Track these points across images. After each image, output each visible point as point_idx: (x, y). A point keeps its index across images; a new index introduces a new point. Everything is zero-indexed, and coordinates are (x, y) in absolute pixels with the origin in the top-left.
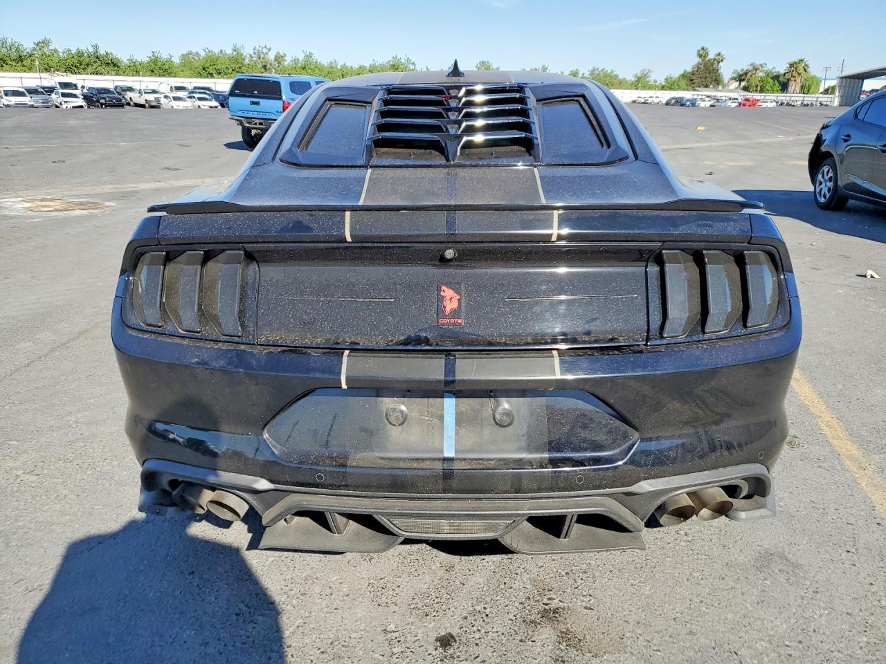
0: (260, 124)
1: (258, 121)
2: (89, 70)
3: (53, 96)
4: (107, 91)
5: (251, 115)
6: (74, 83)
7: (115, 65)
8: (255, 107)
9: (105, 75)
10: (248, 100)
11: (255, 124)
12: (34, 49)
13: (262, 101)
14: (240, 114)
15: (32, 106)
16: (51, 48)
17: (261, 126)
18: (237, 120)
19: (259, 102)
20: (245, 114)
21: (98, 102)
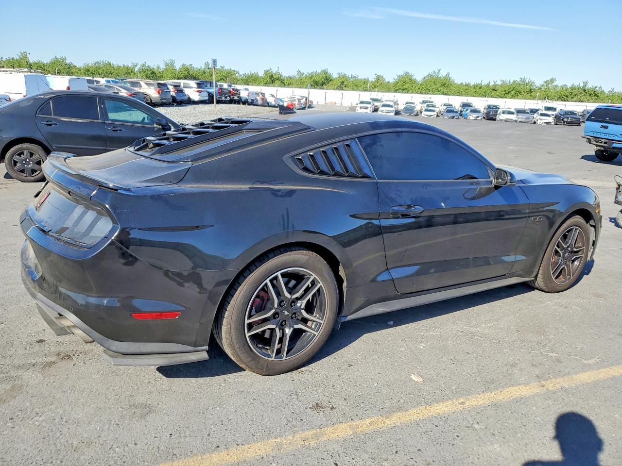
0: (605, 143)
1: (603, 140)
2: (575, 99)
3: (536, 115)
4: (572, 113)
5: (599, 136)
6: (554, 107)
7: (596, 95)
8: (604, 130)
9: (585, 102)
10: (599, 125)
11: (601, 142)
12: (543, 85)
13: (611, 126)
14: (591, 134)
15: (516, 121)
16: (554, 84)
17: (605, 145)
18: (587, 138)
19: (608, 127)
20: (595, 135)
21: (562, 120)
